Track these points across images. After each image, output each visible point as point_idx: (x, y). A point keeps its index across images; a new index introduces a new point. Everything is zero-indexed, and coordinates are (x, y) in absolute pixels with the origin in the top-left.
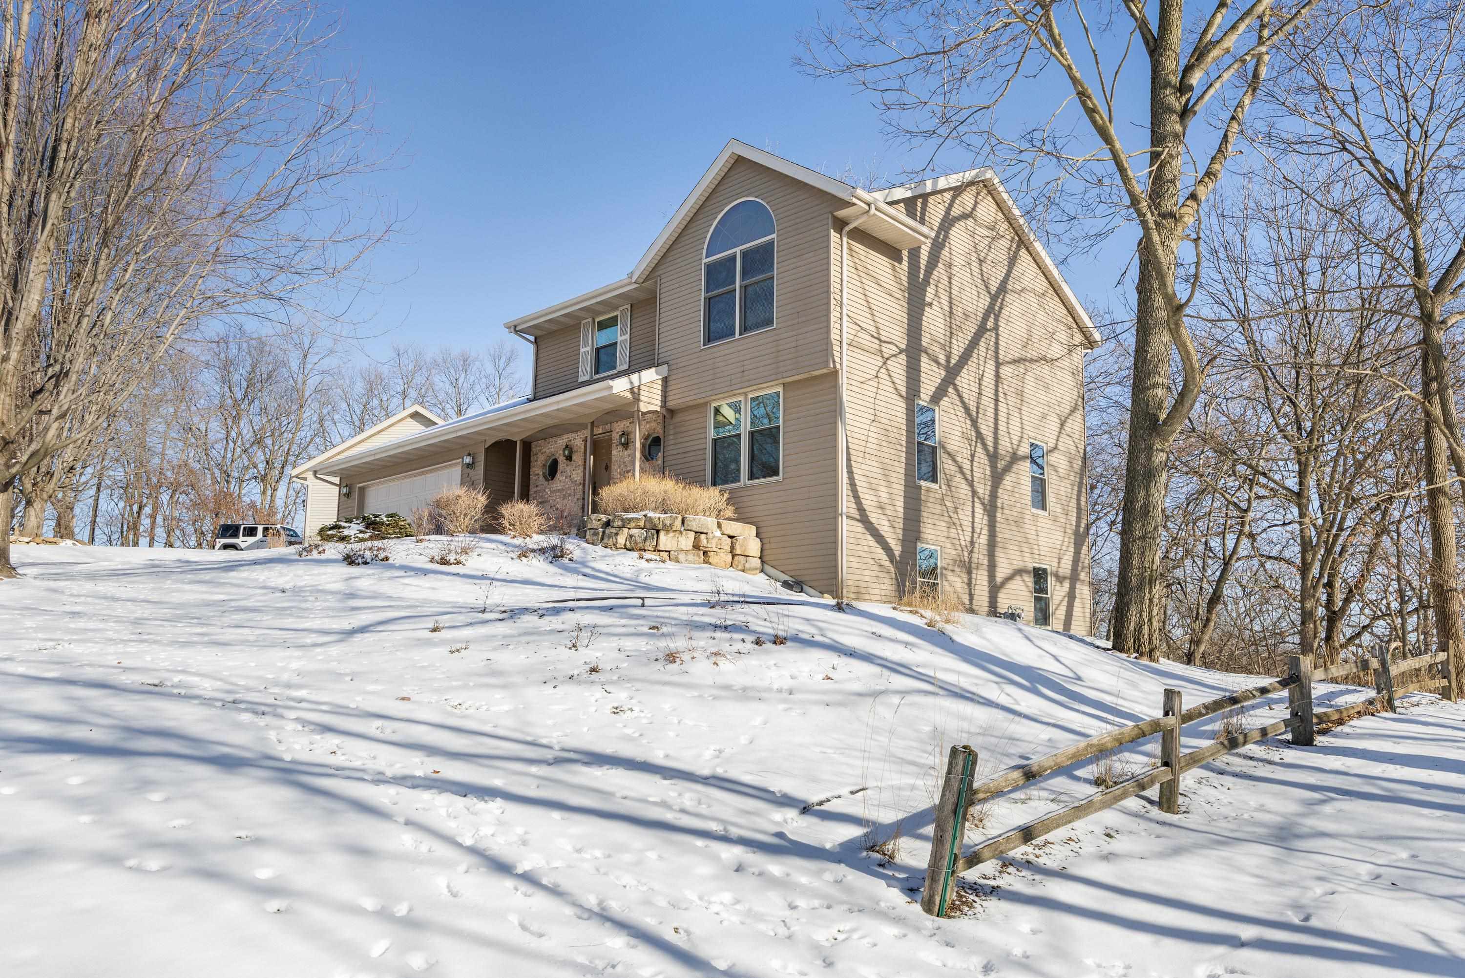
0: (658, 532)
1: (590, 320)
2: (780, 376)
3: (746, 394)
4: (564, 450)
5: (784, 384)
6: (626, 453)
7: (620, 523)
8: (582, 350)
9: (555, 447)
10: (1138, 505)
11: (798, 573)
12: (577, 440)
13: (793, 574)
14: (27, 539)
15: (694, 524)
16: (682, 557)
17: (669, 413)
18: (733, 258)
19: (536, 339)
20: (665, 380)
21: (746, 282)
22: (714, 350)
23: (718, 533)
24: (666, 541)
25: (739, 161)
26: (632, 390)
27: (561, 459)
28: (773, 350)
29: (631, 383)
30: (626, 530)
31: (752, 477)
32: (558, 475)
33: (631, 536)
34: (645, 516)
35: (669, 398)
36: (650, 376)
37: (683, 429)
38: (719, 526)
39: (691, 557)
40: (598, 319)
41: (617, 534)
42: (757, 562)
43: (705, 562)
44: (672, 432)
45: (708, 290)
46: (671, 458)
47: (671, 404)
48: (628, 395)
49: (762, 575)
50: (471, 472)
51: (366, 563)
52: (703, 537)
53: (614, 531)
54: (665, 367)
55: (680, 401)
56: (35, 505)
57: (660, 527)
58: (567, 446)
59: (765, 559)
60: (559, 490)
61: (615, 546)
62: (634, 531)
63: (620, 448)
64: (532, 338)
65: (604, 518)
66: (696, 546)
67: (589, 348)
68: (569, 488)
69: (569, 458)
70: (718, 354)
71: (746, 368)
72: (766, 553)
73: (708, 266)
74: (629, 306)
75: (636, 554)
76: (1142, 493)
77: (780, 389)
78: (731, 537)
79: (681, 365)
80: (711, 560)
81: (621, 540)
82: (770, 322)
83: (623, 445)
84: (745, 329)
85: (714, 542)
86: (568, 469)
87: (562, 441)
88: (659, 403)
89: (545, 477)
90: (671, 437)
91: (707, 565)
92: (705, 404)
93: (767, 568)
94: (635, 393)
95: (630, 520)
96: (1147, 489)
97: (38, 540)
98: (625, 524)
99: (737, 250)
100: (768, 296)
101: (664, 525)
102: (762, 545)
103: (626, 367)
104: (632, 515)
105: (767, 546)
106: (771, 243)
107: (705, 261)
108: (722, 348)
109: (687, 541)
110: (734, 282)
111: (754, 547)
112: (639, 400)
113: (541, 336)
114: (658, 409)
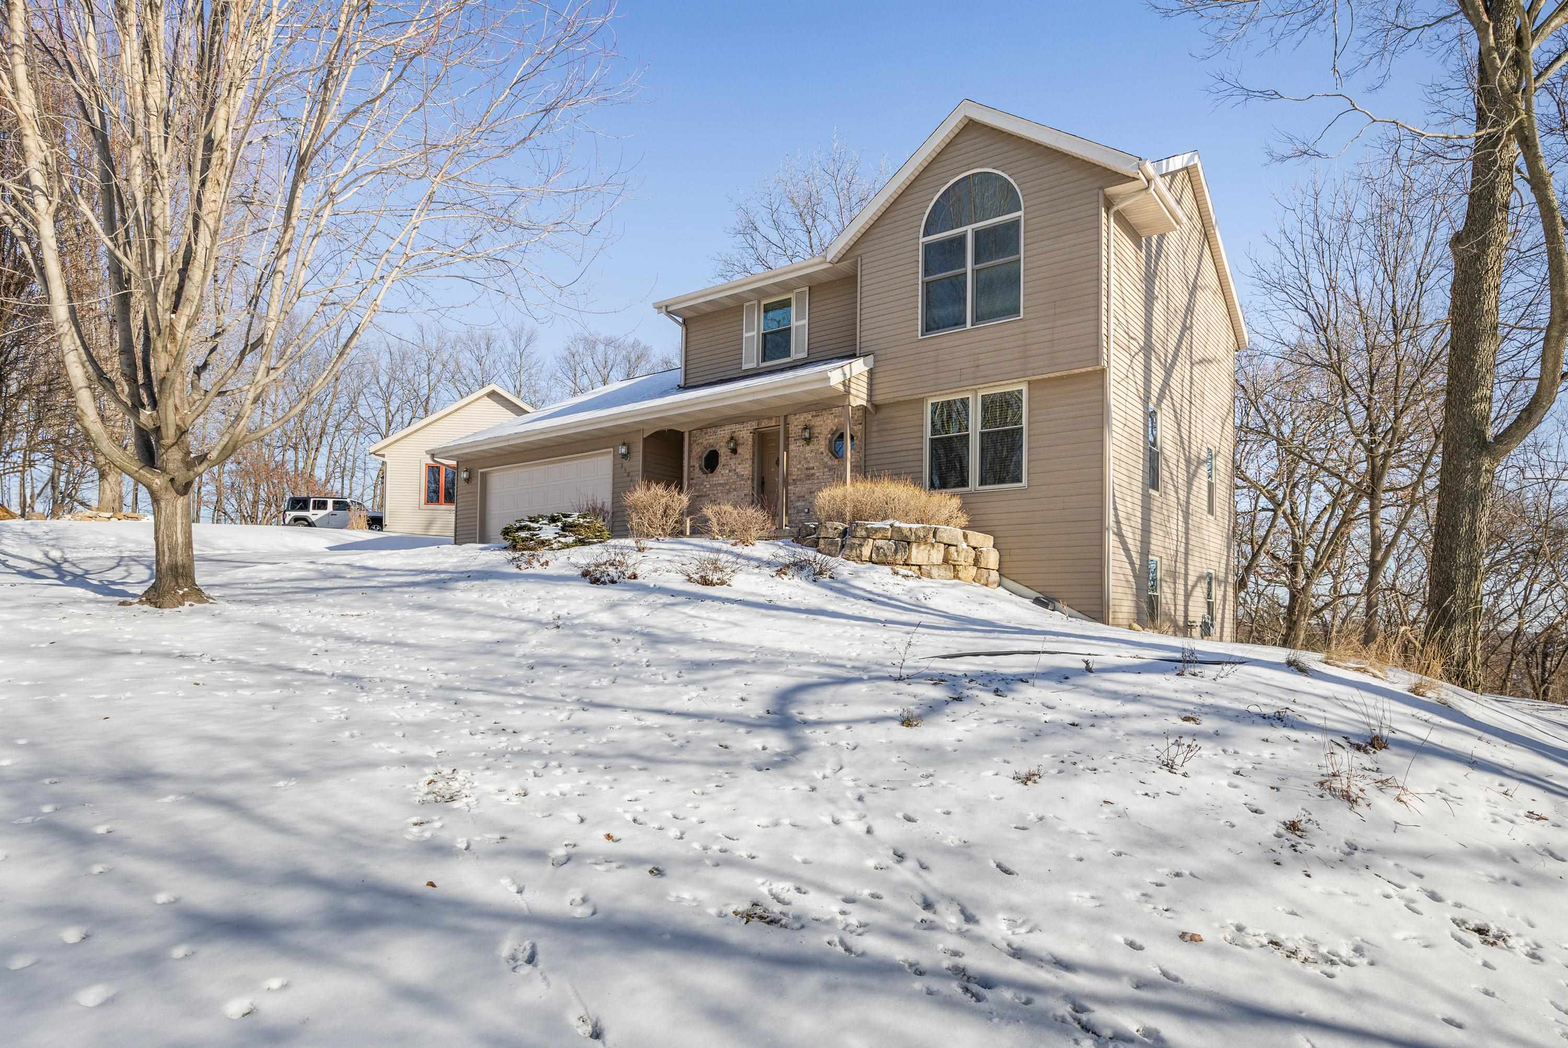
0: (909, 543)
1: (755, 302)
2: (1029, 372)
3: (975, 390)
4: (728, 442)
5: (1029, 382)
6: (808, 448)
7: (864, 533)
8: (745, 335)
9: (718, 439)
10: (1463, 530)
11: (1048, 589)
12: (745, 433)
13: (1041, 589)
14: (108, 515)
15: (945, 535)
16: (935, 572)
17: (873, 409)
18: (962, 238)
19: (684, 320)
20: (871, 372)
21: (978, 266)
22: (934, 341)
23: (964, 545)
24: (918, 554)
25: (971, 126)
26: (844, 383)
27: (724, 452)
28: (1021, 342)
29: (845, 375)
30: (871, 541)
31: (983, 482)
32: (719, 467)
33: (878, 549)
34: (892, 526)
35: (876, 392)
36: (859, 367)
37: (888, 426)
38: (965, 537)
39: (942, 572)
40: (764, 302)
41: (861, 545)
42: (995, 576)
43: (956, 577)
44: (875, 428)
45: (927, 272)
46: (874, 457)
47: (879, 399)
48: (841, 388)
49: (1000, 589)
50: (626, 463)
51: (613, 582)
52: (952, 549)
53: (857, 541)
54: (871, 358)
55: (891, 395)
56: (109, 478)
57: (913, 538)
58: (732, 438)
59: (1004, 571)
60: (721, 485)
61: (859, 558)
62: (880, 543)
63: (802, 442)
64: (680, 320)
65: (841, 526)
66: (946, 561)
67: (755, 333)
68: (734, 483)
69: (734, 451)
70: (944, 345)
71: (980, 362)
72: (1004, 565)
73: (928, 247)
74: (807, 289)
75: (887, 569)
76: (1468, 518)
77: (1024, 387)
78: (974, 548)
79: (889, 356)
80: (960, 575)
81: (866, 551)
82: (1016, 311)
83: (805, 439)
84: (977, 319)
85: (963, 555)
86: (732, 462)
87: (724, 433)
88: (865, 397)
89: (701, 469)
90: (875, 435)
91: (956, 581)
92: (922, 401)
93: (1006, 582)
94: (846, 384)
95: (877, 530)
96: (1473, 513)
97: (120, 515)
98: (870, 534)
99: (969, 230)
100: (1012, 280)
101: (918, 537)
102: (1000, 556)
103: (804, 355)
104: (877, 524)
105: (1007, 558)
106: (1016, 223)
107: (922, 240)
108: (946, 338)
109: (937, 555)
110: (964, 265)
111: (992, 558)
112: (849, 393)
113: (691, 318)
114: (865, 403)
